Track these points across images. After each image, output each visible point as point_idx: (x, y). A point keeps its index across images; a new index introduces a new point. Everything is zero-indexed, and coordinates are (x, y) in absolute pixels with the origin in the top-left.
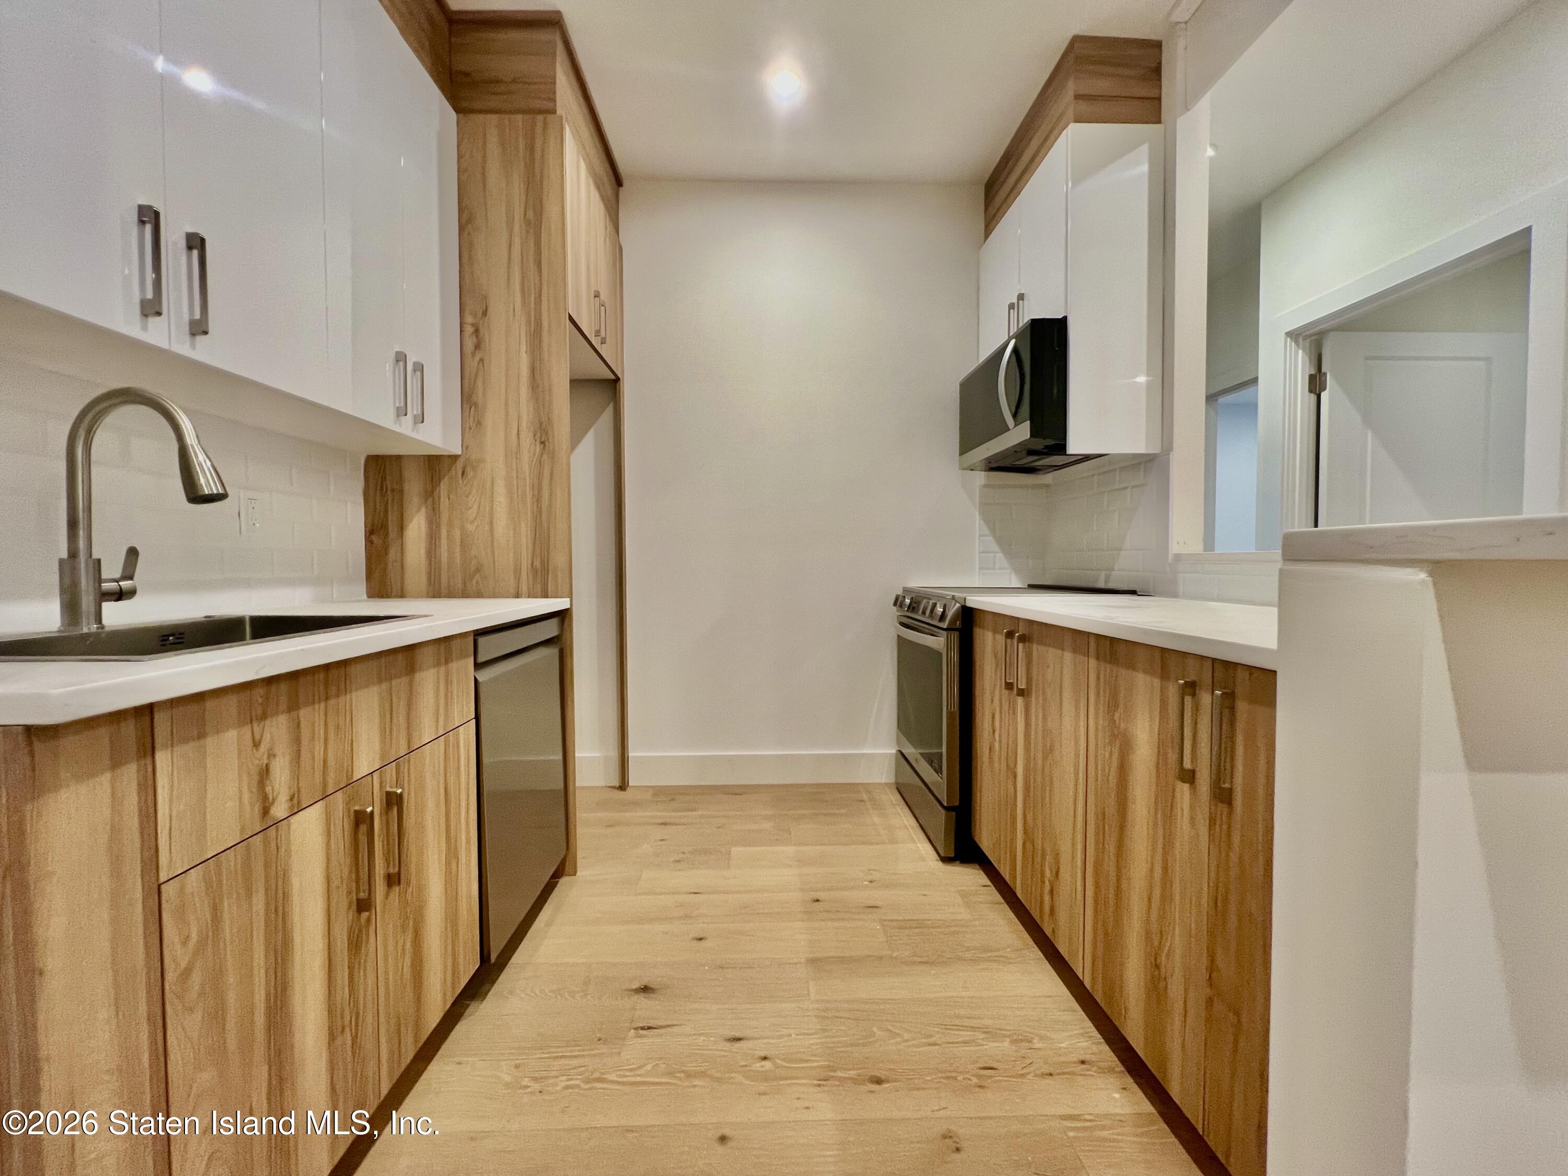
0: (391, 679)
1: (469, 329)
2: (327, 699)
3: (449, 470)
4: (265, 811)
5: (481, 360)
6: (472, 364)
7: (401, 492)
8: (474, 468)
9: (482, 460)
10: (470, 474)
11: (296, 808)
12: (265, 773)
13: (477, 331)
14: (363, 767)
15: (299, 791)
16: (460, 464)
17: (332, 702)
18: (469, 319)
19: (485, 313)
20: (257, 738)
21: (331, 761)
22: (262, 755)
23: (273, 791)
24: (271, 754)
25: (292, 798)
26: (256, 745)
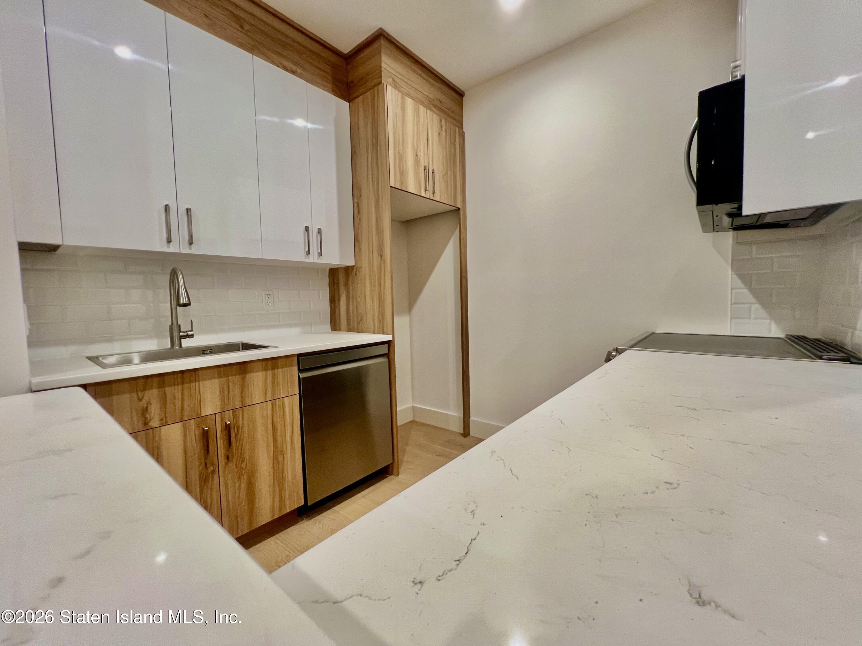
0: (228, 376)
1: (356, 205)
2: (183, 383)
3: (352, 273)
4: (146, 423)
5: (360, 219)
6: (357, 220)
7: (339, 284)
8: (359, 272)
9: (361, 267)
10: (358, 274)
11: (164, 423)
12: (145, 410)
13: (358, 205)
14: (208, 410)
15: (166, 418)
16: (355, 270)
17: (186, 386)
18: (356, 200)
19: (360, 196)
20: (141, 397)
21: (186, 406)
22: (144, 403)
23: (150, 416)
24: (149, 403)
25: (162, 420)
26: (140, 400)
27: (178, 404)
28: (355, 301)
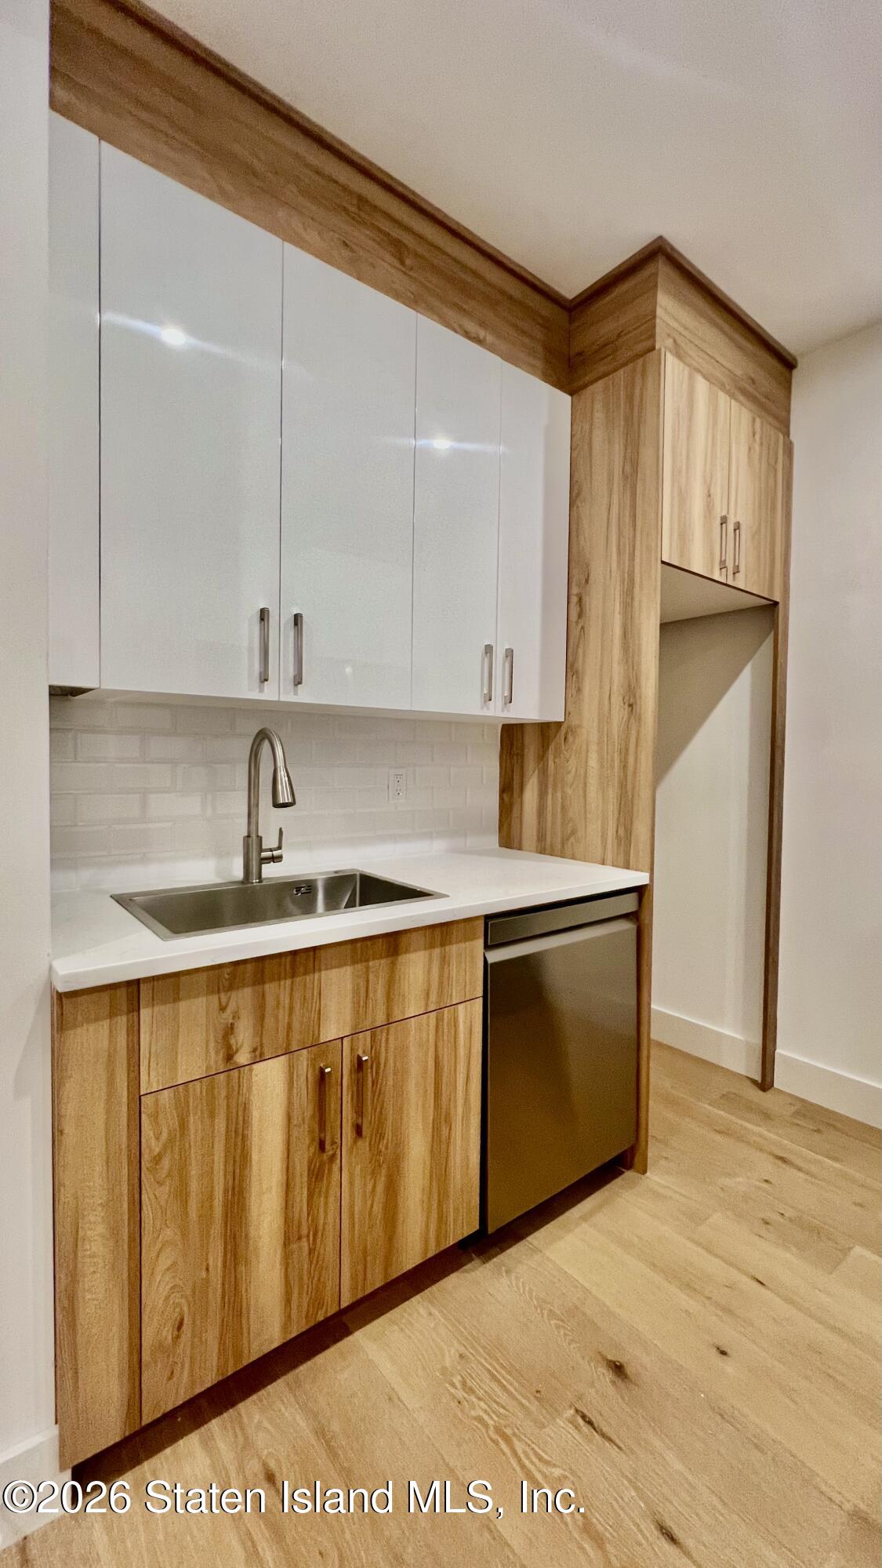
0: (367, 960)
1: (574, 599)
2: (293, 976)
3: (556, 735)
4: (229, 1057)
5: (583, 628)
6: (575, 632)
7: (522, 756)
8: (574, 734)
9: (580, 726)
10: (570, 738)
11: (259, 1056)
12: (230, 1030)
13: (580, 599)
14: (330, 1031)
15: (261, 1045)
16: (563, 729)
17: (298, 979)
19: (587, 581)
20: (224, 1004)
21: (296, 1025)
22: (227, 1016)
23: (237, 1043)
24: (236, 1016)
25: (254, 1050)
26: (223, 1009)
27: (283, 1016)
28: (559, 795)
